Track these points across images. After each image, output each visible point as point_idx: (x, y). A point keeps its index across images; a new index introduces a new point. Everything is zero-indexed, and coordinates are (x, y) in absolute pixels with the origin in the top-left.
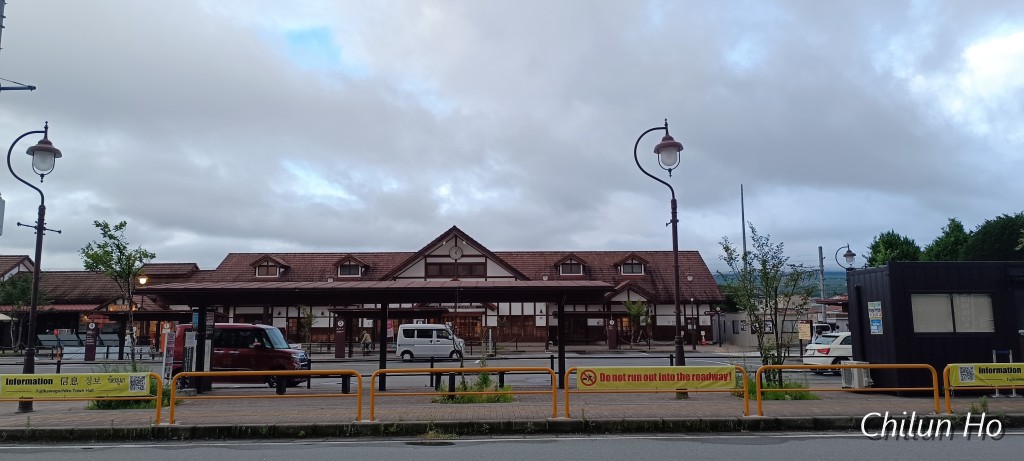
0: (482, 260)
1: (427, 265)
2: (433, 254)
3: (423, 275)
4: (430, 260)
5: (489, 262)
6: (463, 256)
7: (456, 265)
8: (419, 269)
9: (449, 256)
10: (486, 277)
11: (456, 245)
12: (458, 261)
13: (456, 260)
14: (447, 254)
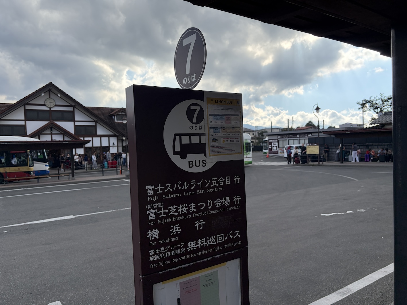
0: (71, 109)
1: (26, 111)
2: (31, 102)
3: (23, 119)
4: (28, 107)
5: (76, 110)
6: (56, 106)
7: (50, 111)
8: (20, 114)
9: (44, 105)
10: (74, 121)
11: (50, 97)
12: (52, 109)
13: (50, 108)
14: (43, 103)
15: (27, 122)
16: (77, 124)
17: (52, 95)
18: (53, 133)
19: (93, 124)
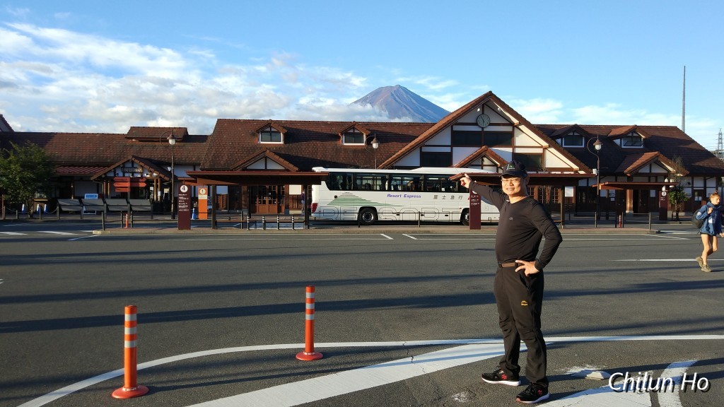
0: (509, 129)
1: (454, 134)
2: (460, 121)
3: (450, 144)
4: (457, 128)
5: (516, 130)
6: (491, 124)
7: (483, 133)
8: (445, 138)
9: (476, 124)
10: (514, 147)
11: (483, 113)
12: (485, 130)
13: (483, 128)
14: (474, 121)
15: (454, 148)
16: (518, 151)
17: (487, 111)
18: (484, 164)
19: (540, 151)
